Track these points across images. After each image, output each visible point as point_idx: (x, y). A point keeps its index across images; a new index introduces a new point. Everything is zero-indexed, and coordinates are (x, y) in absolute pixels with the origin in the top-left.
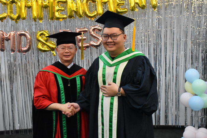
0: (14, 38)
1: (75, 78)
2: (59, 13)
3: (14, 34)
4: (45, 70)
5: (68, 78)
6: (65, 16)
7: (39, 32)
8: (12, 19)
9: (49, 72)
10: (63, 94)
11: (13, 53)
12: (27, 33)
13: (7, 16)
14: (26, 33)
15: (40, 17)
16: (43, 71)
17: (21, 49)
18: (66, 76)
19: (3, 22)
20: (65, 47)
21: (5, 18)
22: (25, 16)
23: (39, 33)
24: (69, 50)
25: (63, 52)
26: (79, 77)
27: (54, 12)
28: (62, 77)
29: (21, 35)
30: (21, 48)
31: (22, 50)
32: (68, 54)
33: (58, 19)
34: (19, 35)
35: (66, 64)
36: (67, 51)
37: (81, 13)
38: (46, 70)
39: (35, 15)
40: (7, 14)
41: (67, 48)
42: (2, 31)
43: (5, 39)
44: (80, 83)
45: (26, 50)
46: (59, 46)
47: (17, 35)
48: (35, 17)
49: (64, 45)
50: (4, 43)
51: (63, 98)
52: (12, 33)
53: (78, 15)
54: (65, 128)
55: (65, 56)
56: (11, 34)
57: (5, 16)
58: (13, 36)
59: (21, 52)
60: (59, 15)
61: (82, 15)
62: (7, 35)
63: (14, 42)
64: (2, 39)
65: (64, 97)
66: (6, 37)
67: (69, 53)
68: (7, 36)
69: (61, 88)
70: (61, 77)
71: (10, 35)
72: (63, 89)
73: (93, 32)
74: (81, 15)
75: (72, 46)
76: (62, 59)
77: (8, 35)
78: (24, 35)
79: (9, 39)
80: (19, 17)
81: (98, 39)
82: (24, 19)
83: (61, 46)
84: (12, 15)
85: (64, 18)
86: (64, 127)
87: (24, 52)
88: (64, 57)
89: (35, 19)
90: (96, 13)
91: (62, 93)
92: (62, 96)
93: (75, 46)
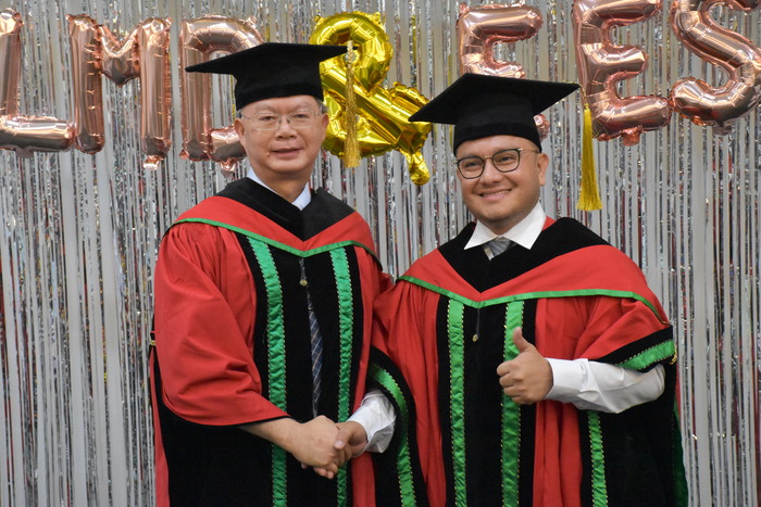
28: (270, 247)
32: (292, 144)
51: (277, 338)
68: (118, 55)
69: (270, 295)
72: (279, 300)
83: (258, 109)
91: (275, 317)
93: (320, 105)
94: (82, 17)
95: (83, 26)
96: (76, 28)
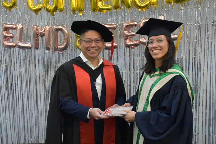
0: (50, 34)
2: (102, 3)
3: (50, 29)
6: (110, 7)
8: (48, 10)
11: (48, 52)
12: (64, 27)
13: (42, 8)
15: (79, 8)
17: (58, 47)
19: (38, 14)
21: (40, 9)
22: (62, 8)
27: (96, 2)
29: (58, 30)
30: (57, 46)
31: (58, 49)
33: (101, 10)
34: (55, 30)
37: (130, 3)
39: (75, 6)
40: (42, 5)
42: (36, 26)
48: (74, 8)
52: (48, 28)
53: (125, 5)
56: (46, 29)
57: (40, 7)
58: (49, 31)
60: (102, 5)
61: (131, 5)
62: (42, 30)
63: (49, 38)
64: (37, 34)
66: (40, 33)
71: (45, 31)
74: (129, 5)
79: (44, 34)
80: (56, 9)
82: (61, 10)
84: (48, 7)
85: (108, 9)
87: (60, 51)
89: (74, 11)
90: (148, 2)
94: (35, 25)
95: (35, 27)
96: (34, 27)
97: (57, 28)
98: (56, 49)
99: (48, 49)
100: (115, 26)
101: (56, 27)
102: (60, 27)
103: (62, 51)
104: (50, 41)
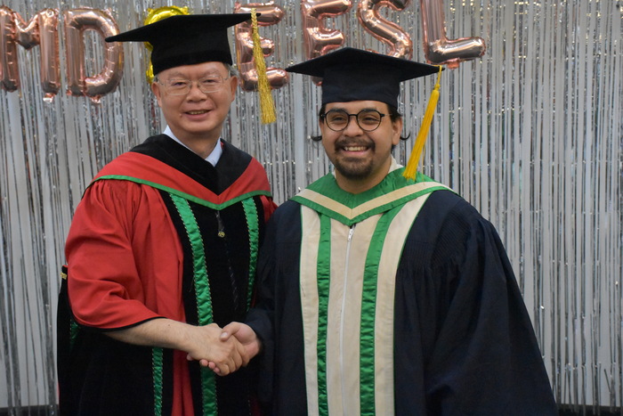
0: (56, 37)
1: (239, 206)
3: (54, 22)
4: (118, 177)
5: (213, 206)
7: (154, 13)
9: (140, 185)
10: (202, 271)
11: (51, 99)
12: (106, 15)
14: (102, 19)
16: (112, 179)
17: (84, 83)
18: (206, 199)
20: (189, 78)
23: (151, 16)
24: (202, 87)
25: (180, 99)
26: (251, 201)
29: (83, 24)
30: (81, 80)
31: (85, 88)
34: (73, 24)
35: (198, 147)
36: (197, 93)
38: (123, 177)
41: (195, 83)
42: (8, 9)
43: (20, 39)
44: (256, 227)
45: (103, 86)
46: (165, 75)
47: (68, 24)
49: (183, 69)
50: (15, 58)
52: (47, 17)
54: (211, 405)
55: (188, 113)
56: (42, 22)
58: (52, 29)
59: (82, 94)
62: (29, 23)
63: (54, 52)
64: (10, 39)
65: (204, 281)
66: (22, 33)
67: (203, 100)
70: (189, 201)
71: (37, 26)
73: (371, 12)
75: (216, 72)
76: (176, 127)
77: (32, 25)
78: (95, 24)
79: (34, 39)
81: (394, 41)
86: (209, 402)
87: (93, 96)
88: (185, 116)
92: (199, 280)
97: (79, 16)
98: (78, 91)
99: (51, 89)
100: (277, 10)
101: (75, 14)
102: (91, 14)
103: (98, 98)
104: (57, 63)
